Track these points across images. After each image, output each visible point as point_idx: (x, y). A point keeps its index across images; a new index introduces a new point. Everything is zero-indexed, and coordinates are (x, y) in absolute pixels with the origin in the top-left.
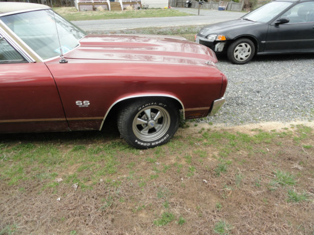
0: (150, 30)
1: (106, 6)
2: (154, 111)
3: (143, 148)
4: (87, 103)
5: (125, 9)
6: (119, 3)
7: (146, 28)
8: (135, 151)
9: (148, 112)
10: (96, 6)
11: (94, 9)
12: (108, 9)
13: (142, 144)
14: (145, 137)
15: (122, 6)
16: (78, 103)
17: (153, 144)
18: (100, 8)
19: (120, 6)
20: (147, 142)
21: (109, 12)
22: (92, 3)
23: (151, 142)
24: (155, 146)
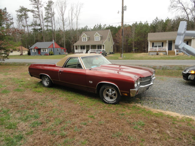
0: (180, 67)
1: (165, 53)
2: (113, 90)
3: (106, 103)
4: (92, 82)
5: (177, 54)
6: (174, 51)
7: (177, 66)
8: (104, 103)
9: (110, 90)
10: (159, 53)
11: (157, 54)
12: (166, 54)
13: (106, 101)
14: (108, 99)
15: (176, 53)
16: (90, 82)
17: (110, 103)
18: (161, 54)
19: (175, 53)
20: (108, 101)
21: (166, 56)
22: (157, 51)
23: (109, 102)
24: (110, 104)
